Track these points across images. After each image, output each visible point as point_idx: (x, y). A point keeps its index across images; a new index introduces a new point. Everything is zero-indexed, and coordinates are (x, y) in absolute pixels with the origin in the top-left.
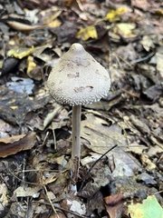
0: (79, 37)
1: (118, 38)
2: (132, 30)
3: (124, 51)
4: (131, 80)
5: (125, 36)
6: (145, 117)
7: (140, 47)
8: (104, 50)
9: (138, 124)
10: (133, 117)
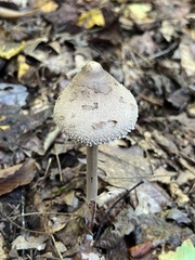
0: (80, 24)
1: (131, 24)
2: (148, 13)
3: (139, 43)
4: (150, 83)
5: (139, 22)
6: (171, 132)
7: (158, 36)
8: (114, 42)
9: (163, 143)
10: (156, 132)
